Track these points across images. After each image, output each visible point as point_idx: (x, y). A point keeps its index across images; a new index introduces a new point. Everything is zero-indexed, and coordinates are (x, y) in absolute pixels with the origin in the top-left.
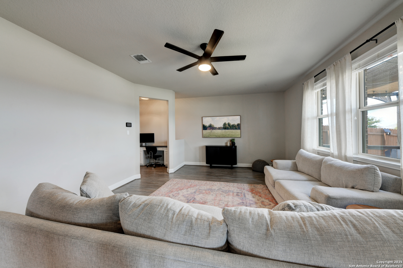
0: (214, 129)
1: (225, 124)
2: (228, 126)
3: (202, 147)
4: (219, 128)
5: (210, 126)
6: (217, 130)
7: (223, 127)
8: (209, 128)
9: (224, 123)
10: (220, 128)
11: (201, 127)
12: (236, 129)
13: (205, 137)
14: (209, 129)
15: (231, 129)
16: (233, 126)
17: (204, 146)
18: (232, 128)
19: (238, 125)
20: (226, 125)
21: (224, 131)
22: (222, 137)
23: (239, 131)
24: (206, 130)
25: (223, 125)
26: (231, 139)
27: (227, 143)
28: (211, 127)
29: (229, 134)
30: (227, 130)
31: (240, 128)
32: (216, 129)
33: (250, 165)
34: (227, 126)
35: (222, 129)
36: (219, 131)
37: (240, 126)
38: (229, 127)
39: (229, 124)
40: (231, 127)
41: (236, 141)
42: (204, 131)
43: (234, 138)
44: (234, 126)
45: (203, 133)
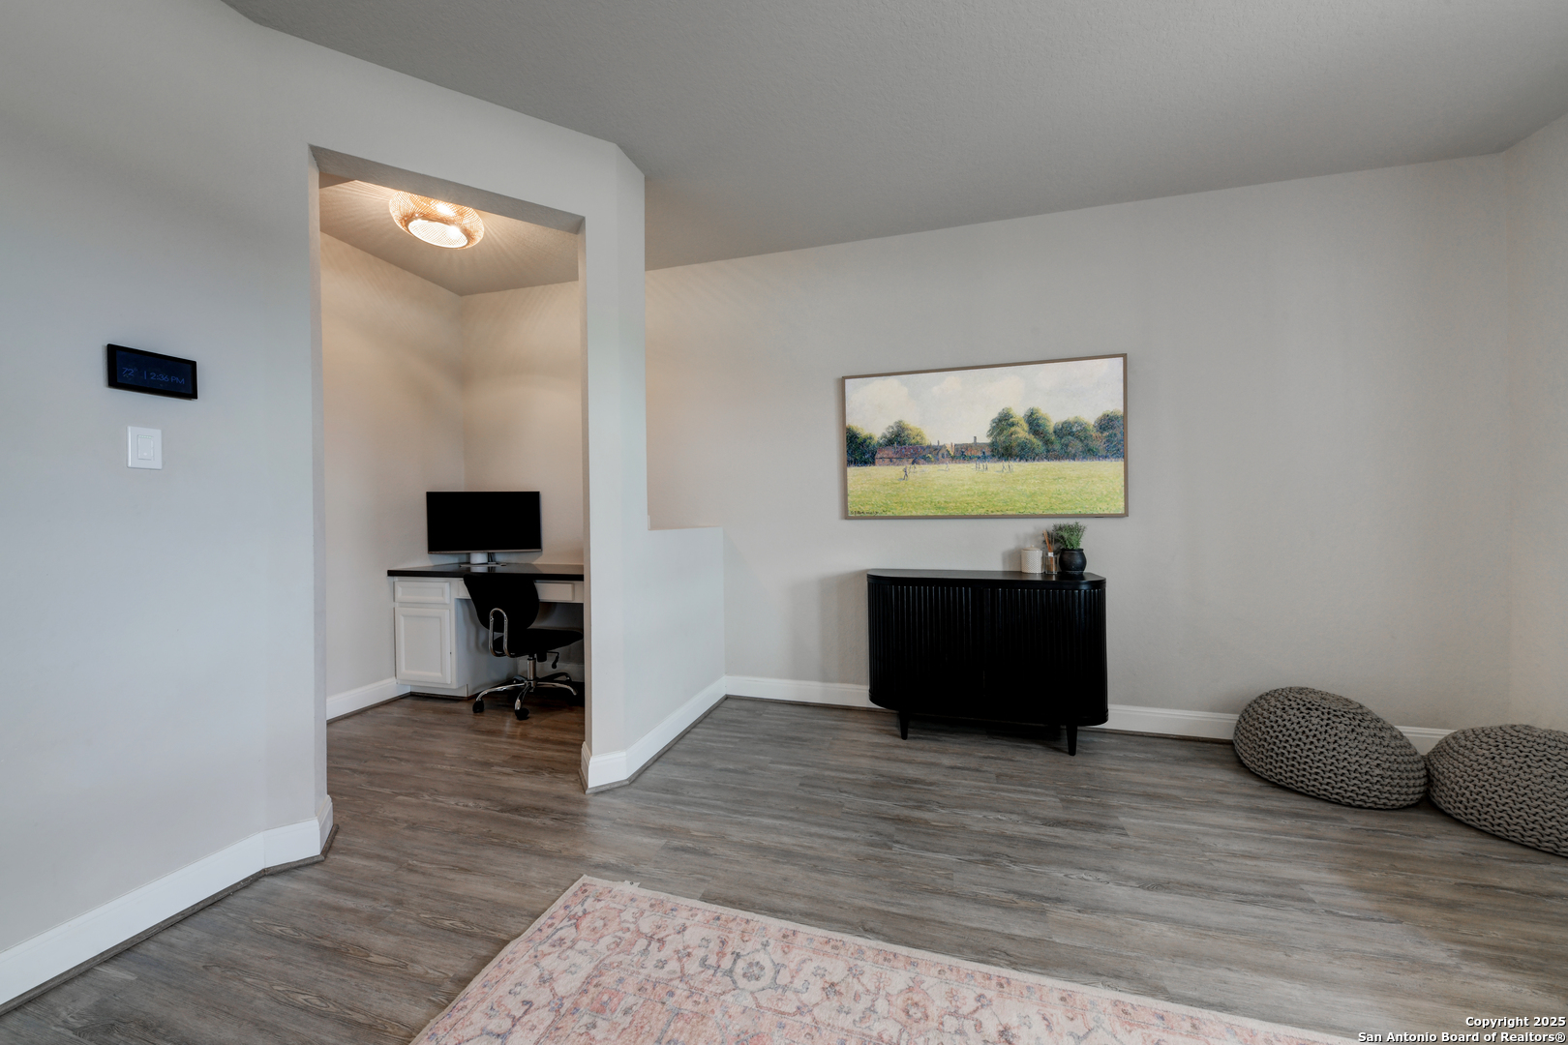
0: (927, 460)
1: (1003, 422)
2: (1031, 437)
3: (844, 581)
4: (962, 454)
5: (898, 435)
6: (943, 466)
7: (993, 446)
8: (889, 452)
9: (994, 415)
10: (967, 447)
11: (833, 448)
12: (1090, 453)
13: (861, 516)
14: (891, 459)
15: (1050, 454)
16: (1066, 431)
17: (858, 574)
18: (1057, 446)
19: (1107, 423)
20: (1013, 425)
21: (996, 467)
22: (982, 512)
23: (1112, 468)
24: (865, 463)
25: (993, 428)
26: (1049, 525)
27: (1018, 555)
28: (903, 446)
29: (1033, 494)
30: (1017, 467)
31: (1125, 446)
32: (937, 461)
33: (1218, 725)
34: (1022, 433)
35: (984, 458)
36: (964, 472)
37: (1125, 434)
38: (1036, 442)
39: (1034, 422)
40: (1047, 442)
41: (1086, 544)
42: (852, 471)
43: (1071, 522)
44: (1071, 434)
45: (850, 489)
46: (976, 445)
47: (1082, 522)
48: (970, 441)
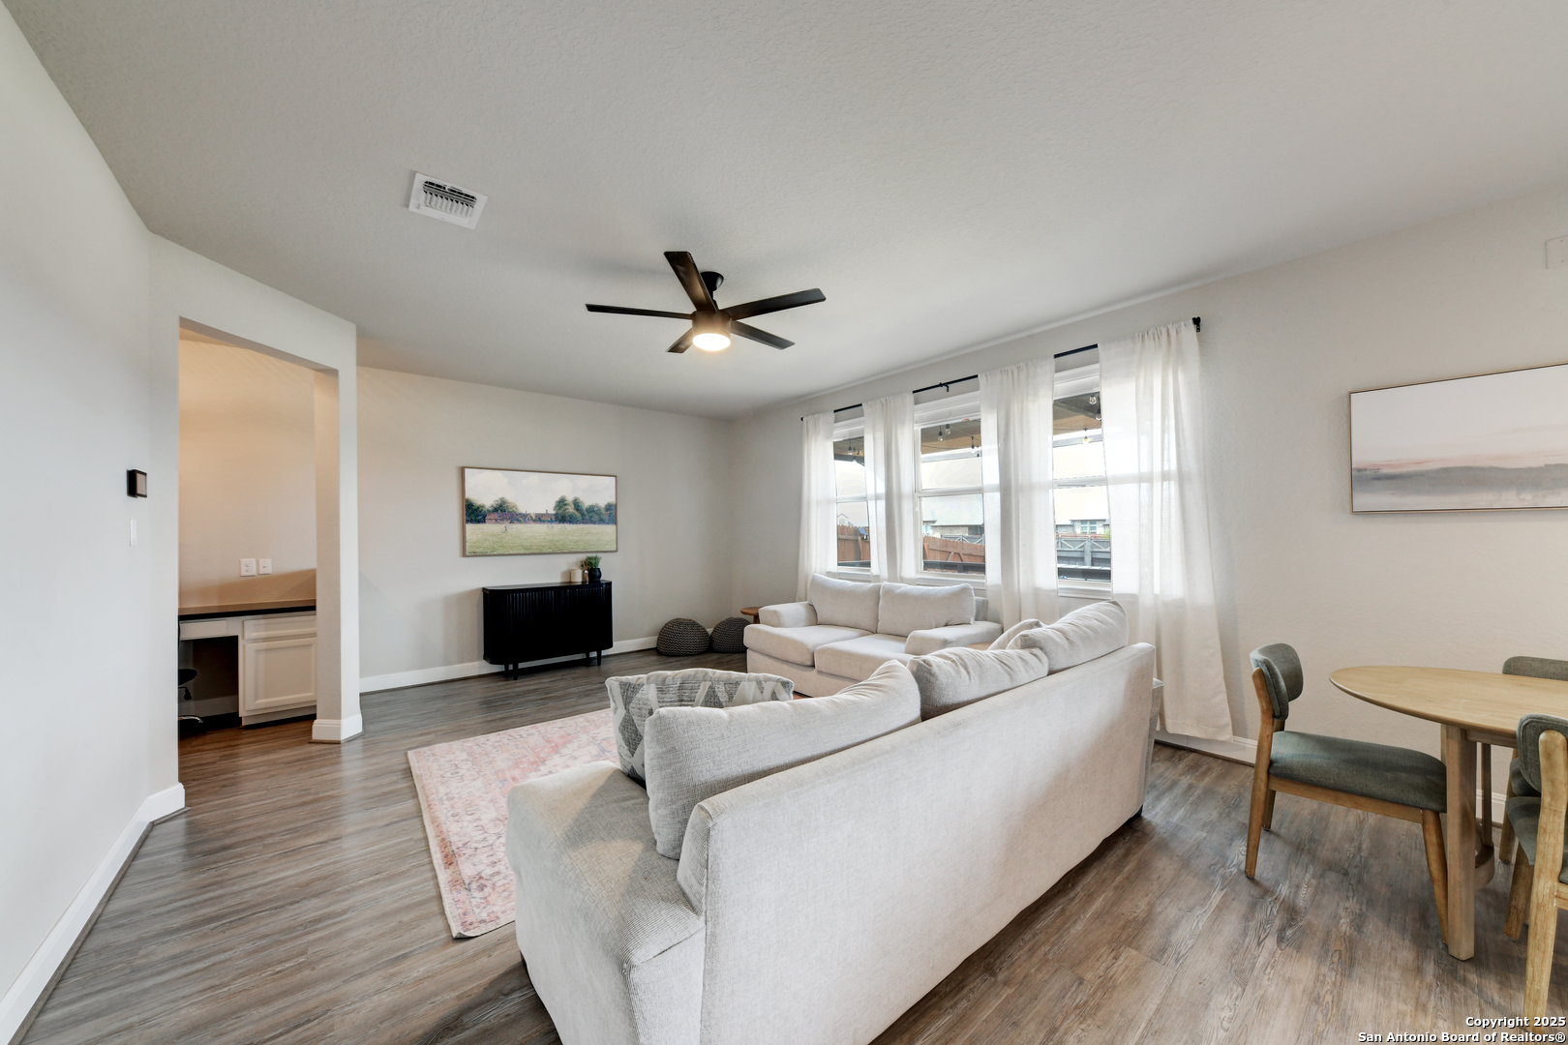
0: (519, 521)
1: (561, 503)
2: (575, 512)
3: (463, 598)
4: (540, 519)
5: (501, 506)
6: (529, 525)
7: (556, 515)
8: (495, 515)
9: (558, 499)
10: (543, 515)
11: (455, 512)
12: (602, 521)
13: (475, 555)
14: (496, 520)
15: (584, 521)
16: (591, 510)
17: (472, 592)
18: (587, 517)
19: (610, 508)
20: (566, 505)
21: (558, 527)
22: (550, 551)
23: (610, 529)
24: (479, 522)
25: (557, 506)
26: (583, 557)
27: (570, 573)
28: (503, 512)
29: (577, 541)
30: (569, 527)
31: (616, 518)
32: (525, 522)
33: (650, 642)
34: (571, 509)
35: (551, 521)
36: (541, 529)
37: (616, 513)
38: (578, 515)
39: (577, 504)
40: (583, 515)
41: (601, 566)
42: (469, 527)
43: (594, 555)
44: (593, 511)
45: (468, 537)
46: (547, 515)
47: (599, 555)
48: (544, 512)
